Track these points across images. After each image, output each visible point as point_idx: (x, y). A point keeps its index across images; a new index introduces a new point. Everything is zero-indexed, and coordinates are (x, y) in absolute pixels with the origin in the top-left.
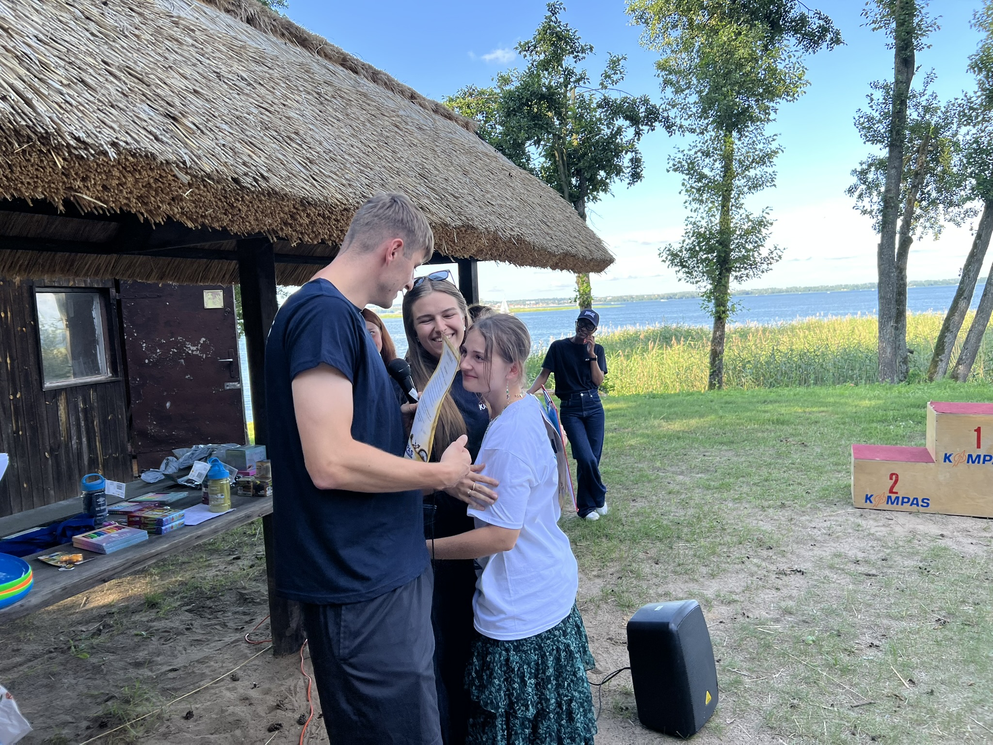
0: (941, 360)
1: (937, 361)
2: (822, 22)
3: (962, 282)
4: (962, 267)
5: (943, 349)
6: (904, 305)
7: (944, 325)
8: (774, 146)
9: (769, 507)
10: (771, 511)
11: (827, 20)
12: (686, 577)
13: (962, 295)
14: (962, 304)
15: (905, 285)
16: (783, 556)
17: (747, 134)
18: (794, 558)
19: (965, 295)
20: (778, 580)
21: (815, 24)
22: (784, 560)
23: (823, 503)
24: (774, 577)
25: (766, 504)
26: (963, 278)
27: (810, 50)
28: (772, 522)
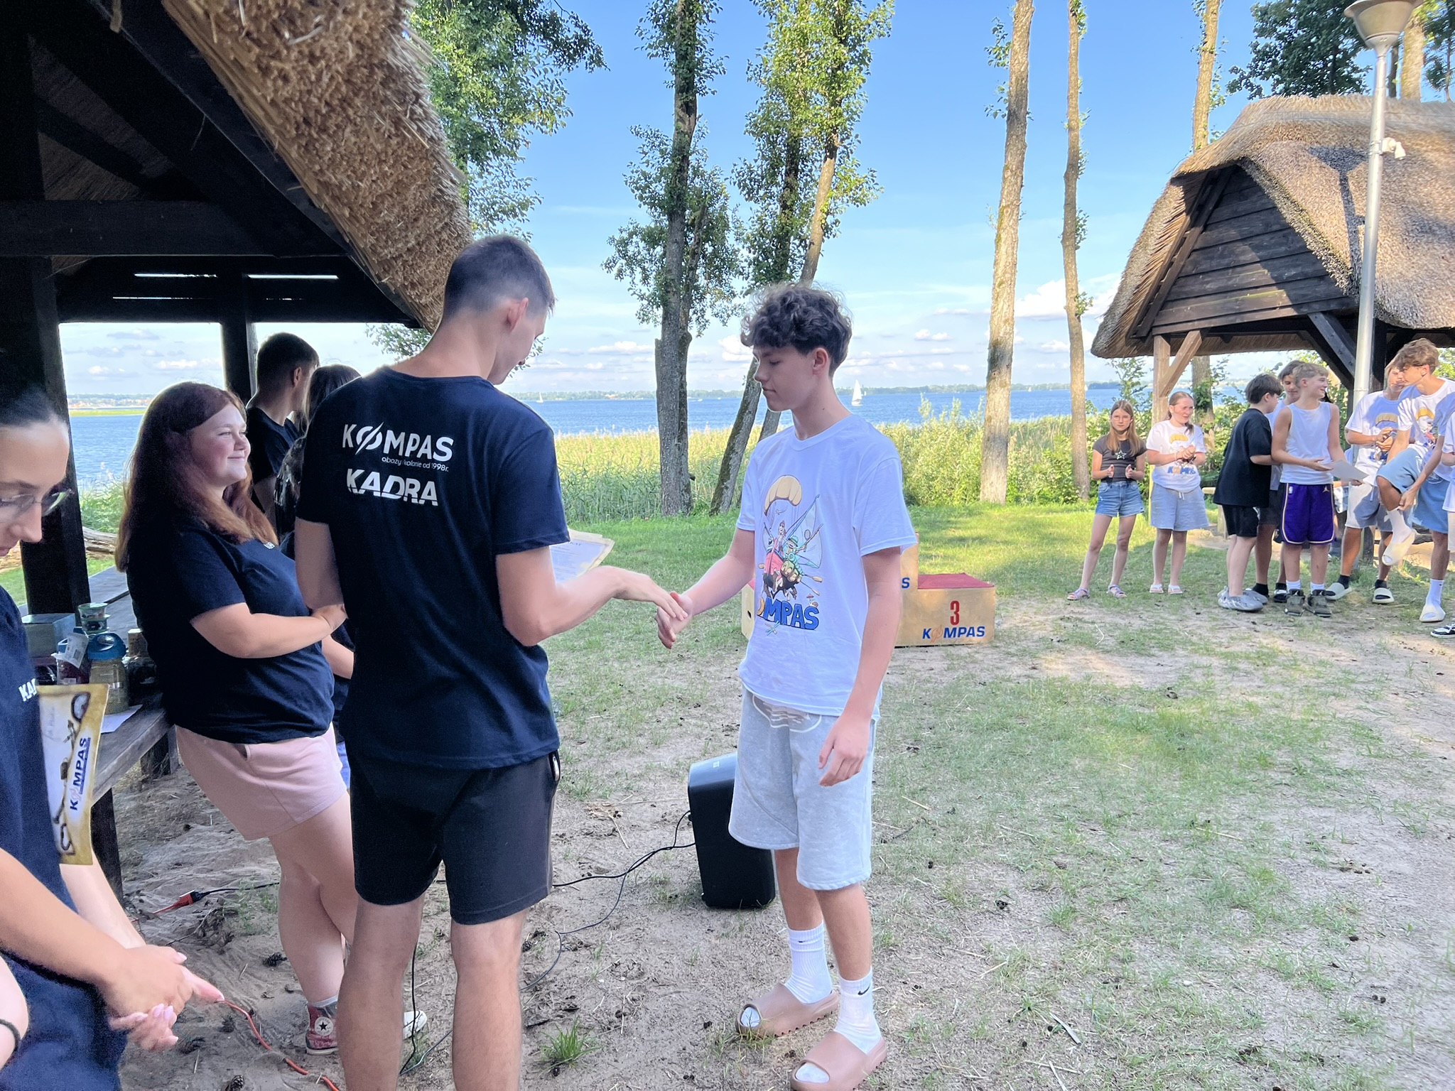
0: (727, 488)
1: (722, 489)
2: (580, 32)
3: (746, 393)
4: (746, 374)
5: (729, 474)
6: (686, 420)
7: (729, 444)
8: (529, 194)
9: (666, 661)
10: (669, 665)
11: (586, 30)
12: (627, 751)
13: (746, 408)
14: (747, 418)
15: (685, 393)
16: (718, 712)
17: (490, 170)
18: (730, 712)
19: (751, 407)
20: (729, 738)
21: (569, 32)
22: (719, 715)
23: (723, 650)
24: (723, 734)
25: (660, 658)
26: (747, 388)
27: (564, 66)
28: (679, 677)
